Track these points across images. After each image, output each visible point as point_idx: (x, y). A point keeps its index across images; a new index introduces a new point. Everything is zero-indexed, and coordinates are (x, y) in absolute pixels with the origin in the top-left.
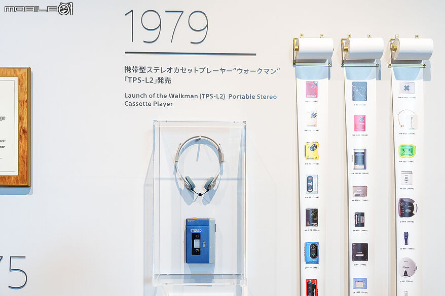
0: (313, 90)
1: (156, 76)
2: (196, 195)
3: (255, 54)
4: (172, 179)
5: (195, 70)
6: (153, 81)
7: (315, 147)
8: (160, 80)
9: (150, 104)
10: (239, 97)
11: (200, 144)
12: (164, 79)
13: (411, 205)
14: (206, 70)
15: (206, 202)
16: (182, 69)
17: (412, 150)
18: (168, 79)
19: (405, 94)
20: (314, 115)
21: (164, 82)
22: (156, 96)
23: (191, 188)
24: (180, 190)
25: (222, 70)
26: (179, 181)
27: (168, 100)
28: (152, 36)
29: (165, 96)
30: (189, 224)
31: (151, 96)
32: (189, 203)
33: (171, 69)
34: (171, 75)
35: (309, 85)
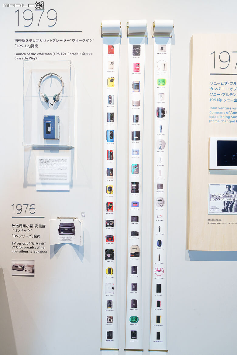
0: (111, 50)
1: (30, 44)
2: (50, 105)
3: (81, 32)
4: (37, 96)
5: (51, 40)
6: (29, 46)
7: (112, 80)
8: (33, 46)
9: (27, 58)
10: (73, 54)
11: (52, 78)
12: (35, 45)
13: (163, 111)
14: (56, 40)
15: (55, 108)
16: (44, 40)
17: (164, 82)
18: (37, 46)
19: (161, 52)
20: (112, 63)
21: (35, 47)
22: (30, 54)
23: (47, 100)
24: (42, 102)
25: (64, 40)
26: (41, 97)
27: (37, 56)
28: (29, 23)
29: (35, 54)
30: (46, 118)
31: (28, 54)
32: (47, 108)
33: (38, 40)
34: (39, 43)
35: (109, 47)
